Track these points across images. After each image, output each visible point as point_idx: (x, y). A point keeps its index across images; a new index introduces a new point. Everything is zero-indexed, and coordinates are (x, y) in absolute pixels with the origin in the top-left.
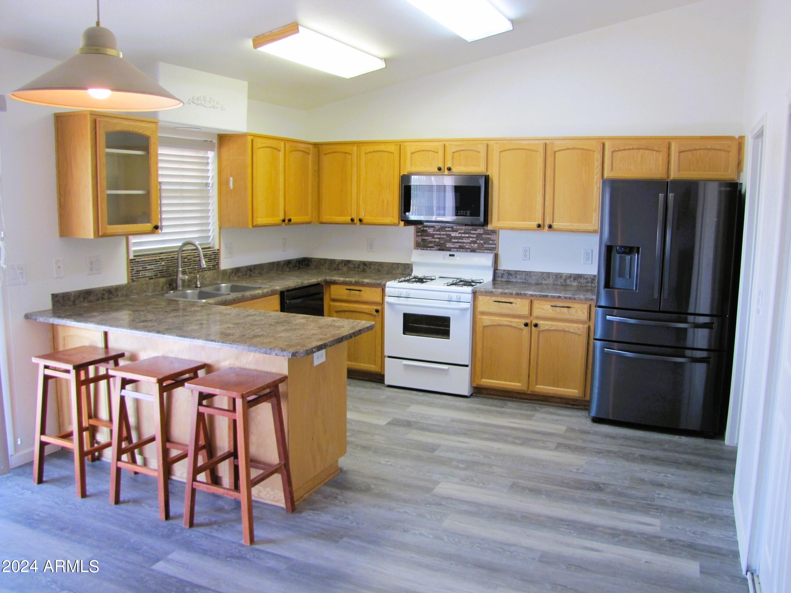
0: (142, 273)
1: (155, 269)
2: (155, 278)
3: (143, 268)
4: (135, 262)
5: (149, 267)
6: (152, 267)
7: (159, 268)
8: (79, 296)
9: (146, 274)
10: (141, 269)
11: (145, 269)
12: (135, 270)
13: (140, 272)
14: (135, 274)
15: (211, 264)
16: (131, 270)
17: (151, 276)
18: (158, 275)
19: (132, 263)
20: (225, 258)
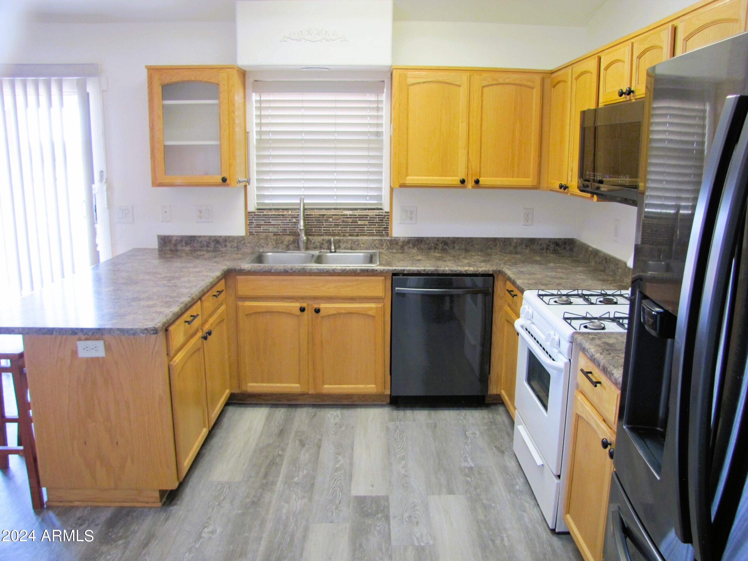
0: (263, 227)
1: (282, 225)
2: (282, 234)
3: (264, 222)
4: (255, 215)
5: (273, 222)
6: (278, 222)
7: (289, 225)
8: (181, 241)
9: (270, 229)
10: (262, 223)
11: (269, 224)
12: (255, 224)
13: (262, 226)
14: (255, 227)
15: (374, 228)
16: (249, 222)
17: (275, 232)
18: (287, 232)
19: (249, 215)
20: (400, 224)
